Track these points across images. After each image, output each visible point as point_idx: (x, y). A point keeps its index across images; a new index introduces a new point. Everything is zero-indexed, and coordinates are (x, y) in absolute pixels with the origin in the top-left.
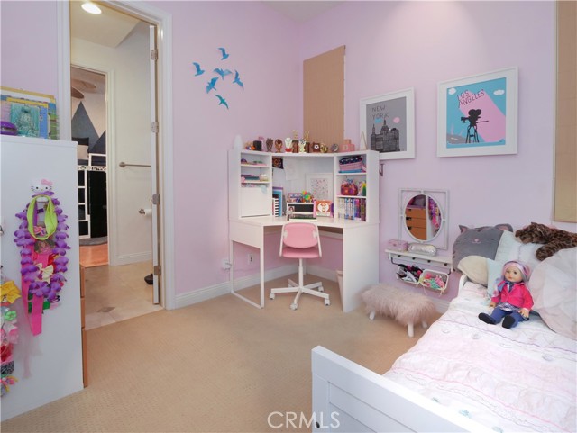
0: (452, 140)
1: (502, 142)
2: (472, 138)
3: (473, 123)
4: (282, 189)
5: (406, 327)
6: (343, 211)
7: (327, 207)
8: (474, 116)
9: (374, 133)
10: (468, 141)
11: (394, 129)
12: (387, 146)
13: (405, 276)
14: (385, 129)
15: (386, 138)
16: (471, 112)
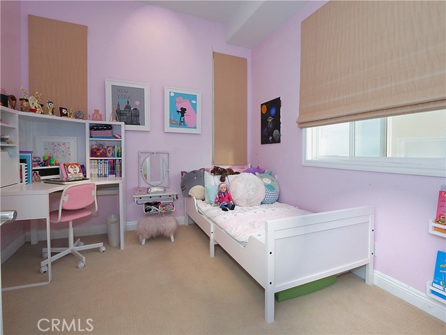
0: (172, 123)
1: (195, 128)
2: (182, 123)
3: (183, 116)
4: (31, 152)
5: (170, 238)
6: (95, 172)
7: (78, 169)
8: (183, 111)
9: (118, 109)
10: (180, 124)
11: (136, 109)
12: (130, 120)
13: (151, 210)
14: (128, 107)
15: (129, 114)
16: (182, 109)
